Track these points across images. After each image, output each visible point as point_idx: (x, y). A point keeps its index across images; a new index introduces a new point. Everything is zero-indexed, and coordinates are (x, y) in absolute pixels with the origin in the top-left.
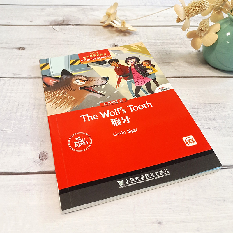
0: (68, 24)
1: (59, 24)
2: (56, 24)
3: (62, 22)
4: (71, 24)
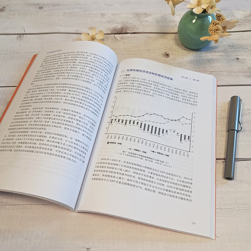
1: (119, 33)
2: (117, 32)
4: (129, 32)
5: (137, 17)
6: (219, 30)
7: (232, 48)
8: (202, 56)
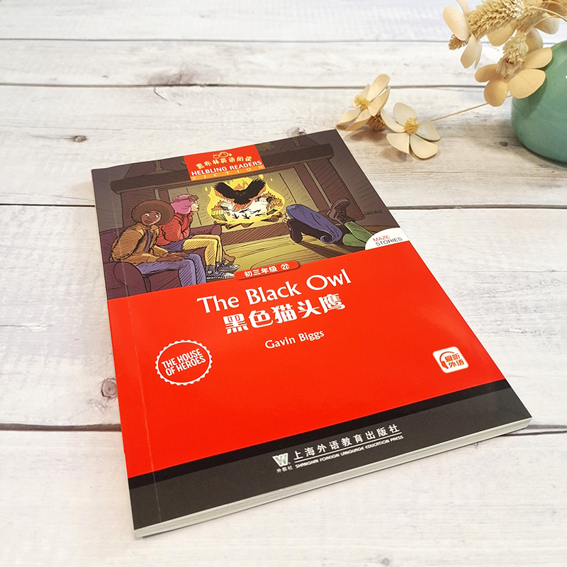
0: (191, 83)
3: (177, 79)
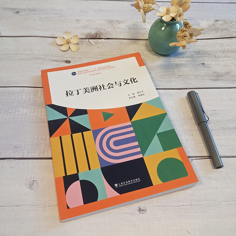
0: (100, 38)
1: (93, 38)
3: (95, 36)
5: (110, 24)
6: (186, 37)
7: (198, 54)
8: (171, 61)
